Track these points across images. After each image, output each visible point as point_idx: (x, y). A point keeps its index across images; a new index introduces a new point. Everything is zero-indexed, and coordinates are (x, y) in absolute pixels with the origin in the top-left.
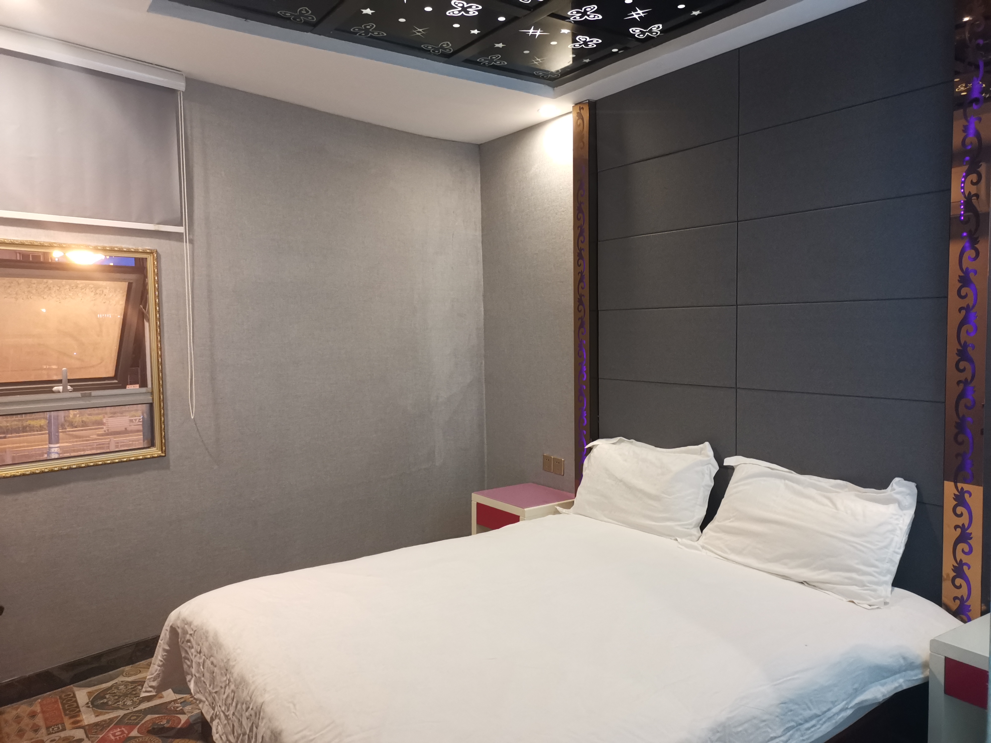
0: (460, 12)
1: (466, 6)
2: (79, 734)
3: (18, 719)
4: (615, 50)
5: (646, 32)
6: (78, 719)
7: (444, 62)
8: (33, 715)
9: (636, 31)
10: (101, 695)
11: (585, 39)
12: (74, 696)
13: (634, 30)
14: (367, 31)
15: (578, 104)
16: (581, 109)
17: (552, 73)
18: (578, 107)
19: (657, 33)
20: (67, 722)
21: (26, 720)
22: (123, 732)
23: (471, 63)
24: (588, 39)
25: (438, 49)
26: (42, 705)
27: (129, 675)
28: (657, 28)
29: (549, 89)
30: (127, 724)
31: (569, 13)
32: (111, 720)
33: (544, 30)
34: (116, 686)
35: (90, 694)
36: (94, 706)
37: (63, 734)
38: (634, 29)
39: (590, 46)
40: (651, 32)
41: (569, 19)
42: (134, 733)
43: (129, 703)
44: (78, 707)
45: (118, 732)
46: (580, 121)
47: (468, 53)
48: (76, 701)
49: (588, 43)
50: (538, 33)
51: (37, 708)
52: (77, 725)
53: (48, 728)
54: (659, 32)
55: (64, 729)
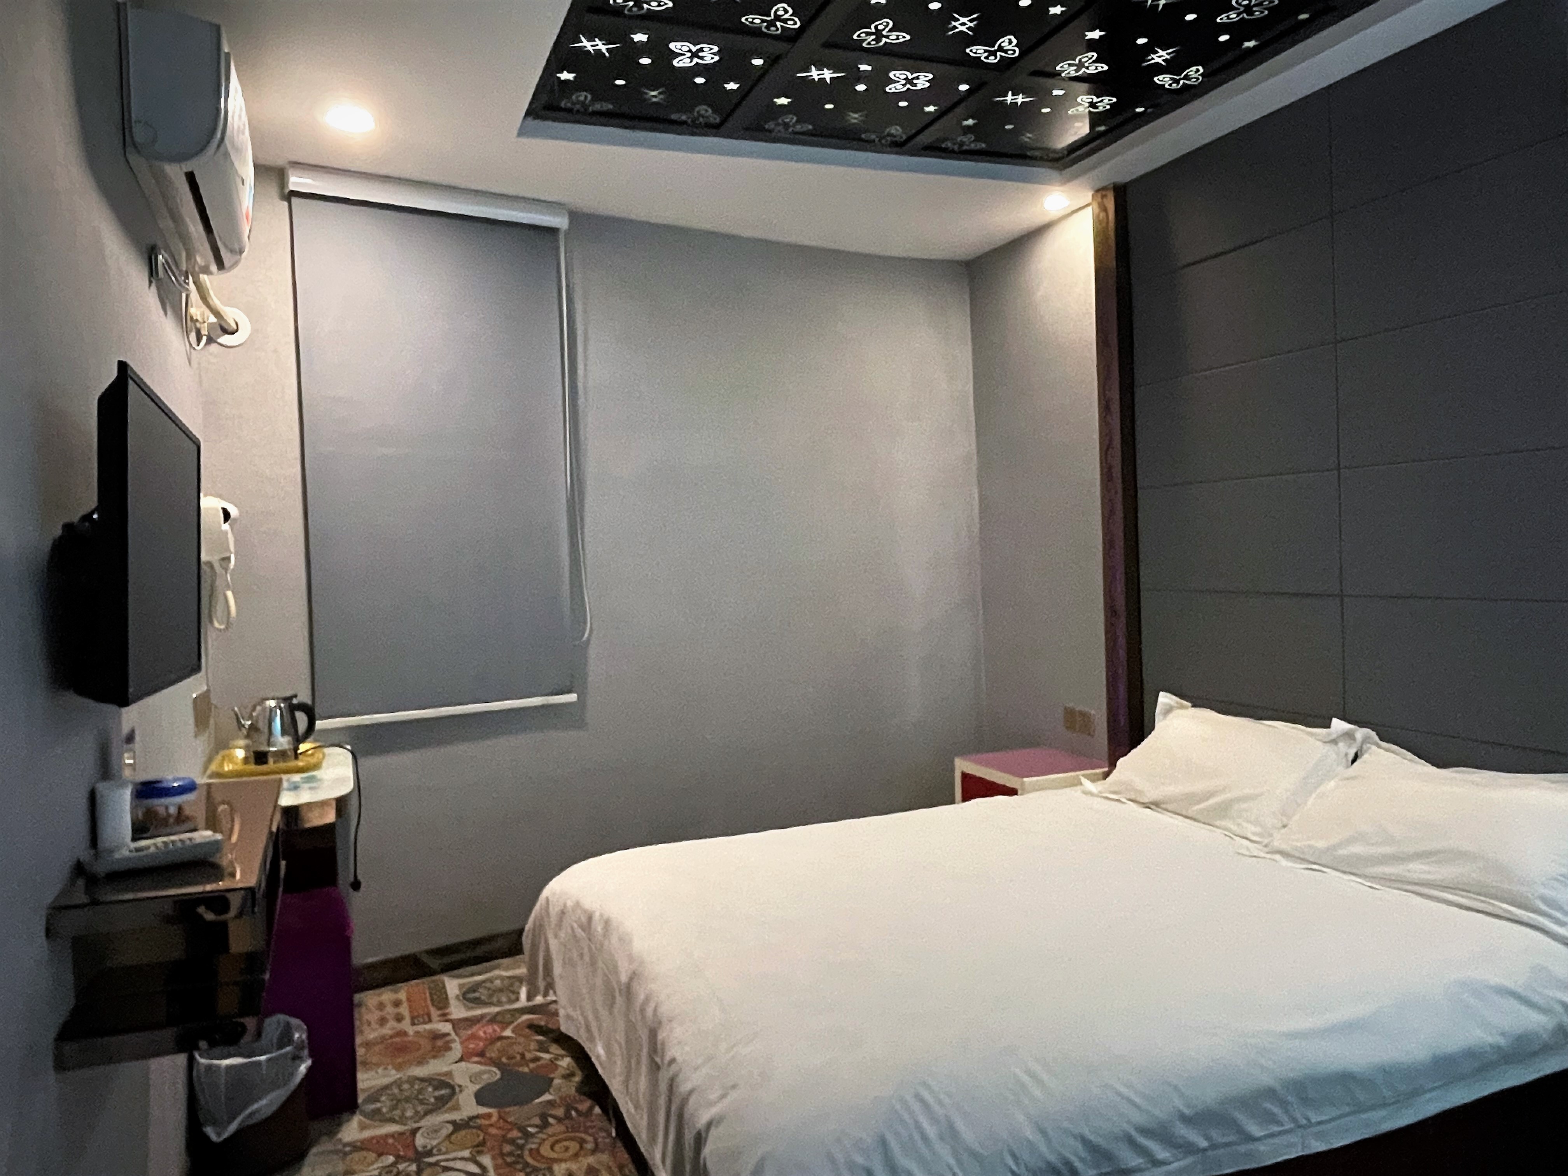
0: (904, 85)
1: (910, 77)
2: (447, 1028)
3: (381, 1006)
4: (1140, 110)
5: (1180, 79)
6: (447, 1011)
7: (896, 153)
8: (397, 1004)
9: (1164, 80)
10: (474, 988)
11: (1091, 100)
12: (444, 987)
13: (1161, 79)
14: (786, 125)
15: (1100, 191)
16: (1103, 196)
17: (1055, 151)
18: (1099, 195)
19: (1198, 79)
20: (435, 1013)
21: (390, 1009)
22: (494, 1031)
23: (935, 150)
24: (1095, 100)
25: (884, 137)
26: (408, 992)
27: (507, 969)
28: (1195, 73)
29: (1054, 174)
30: (501, 1022)
31: (1058, 68)
32: (482, 1016)
33: (1026, 94)
34: (491, 980)
35: (461, 986)
36: (465, 998)
37: (428, 1027)
38: (1161, 77)
39: (1101, 109)
40: (1187, 77)
41: (1060, 75)
42: (508, 1033)
43: (504, 999)
44: (447, 998)
45: (489, 1030)
46: (1102, 215)
47: (925, 138)
48: (446, 993)
49: (1097, 105)
50: (1020, 99)
51: (402, 995)
52: (445, 1018)
53: (413, 1019)
54: (1201, 78)
55: (430, 1021)
